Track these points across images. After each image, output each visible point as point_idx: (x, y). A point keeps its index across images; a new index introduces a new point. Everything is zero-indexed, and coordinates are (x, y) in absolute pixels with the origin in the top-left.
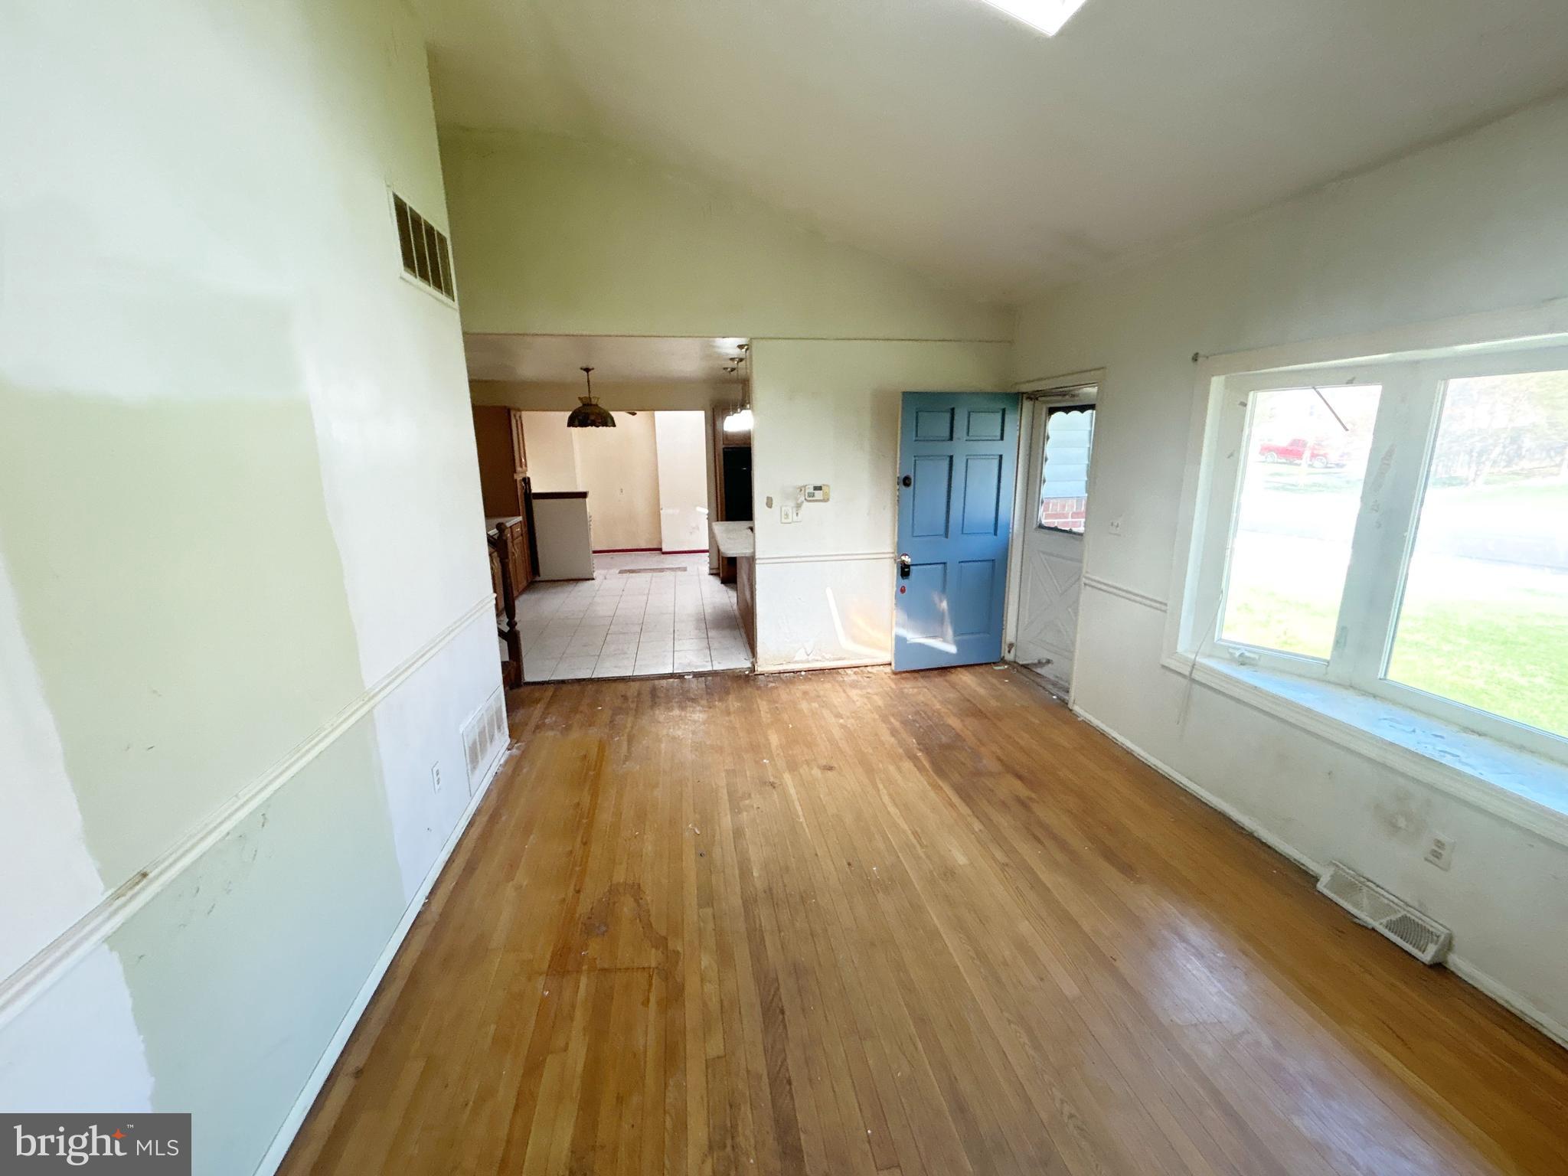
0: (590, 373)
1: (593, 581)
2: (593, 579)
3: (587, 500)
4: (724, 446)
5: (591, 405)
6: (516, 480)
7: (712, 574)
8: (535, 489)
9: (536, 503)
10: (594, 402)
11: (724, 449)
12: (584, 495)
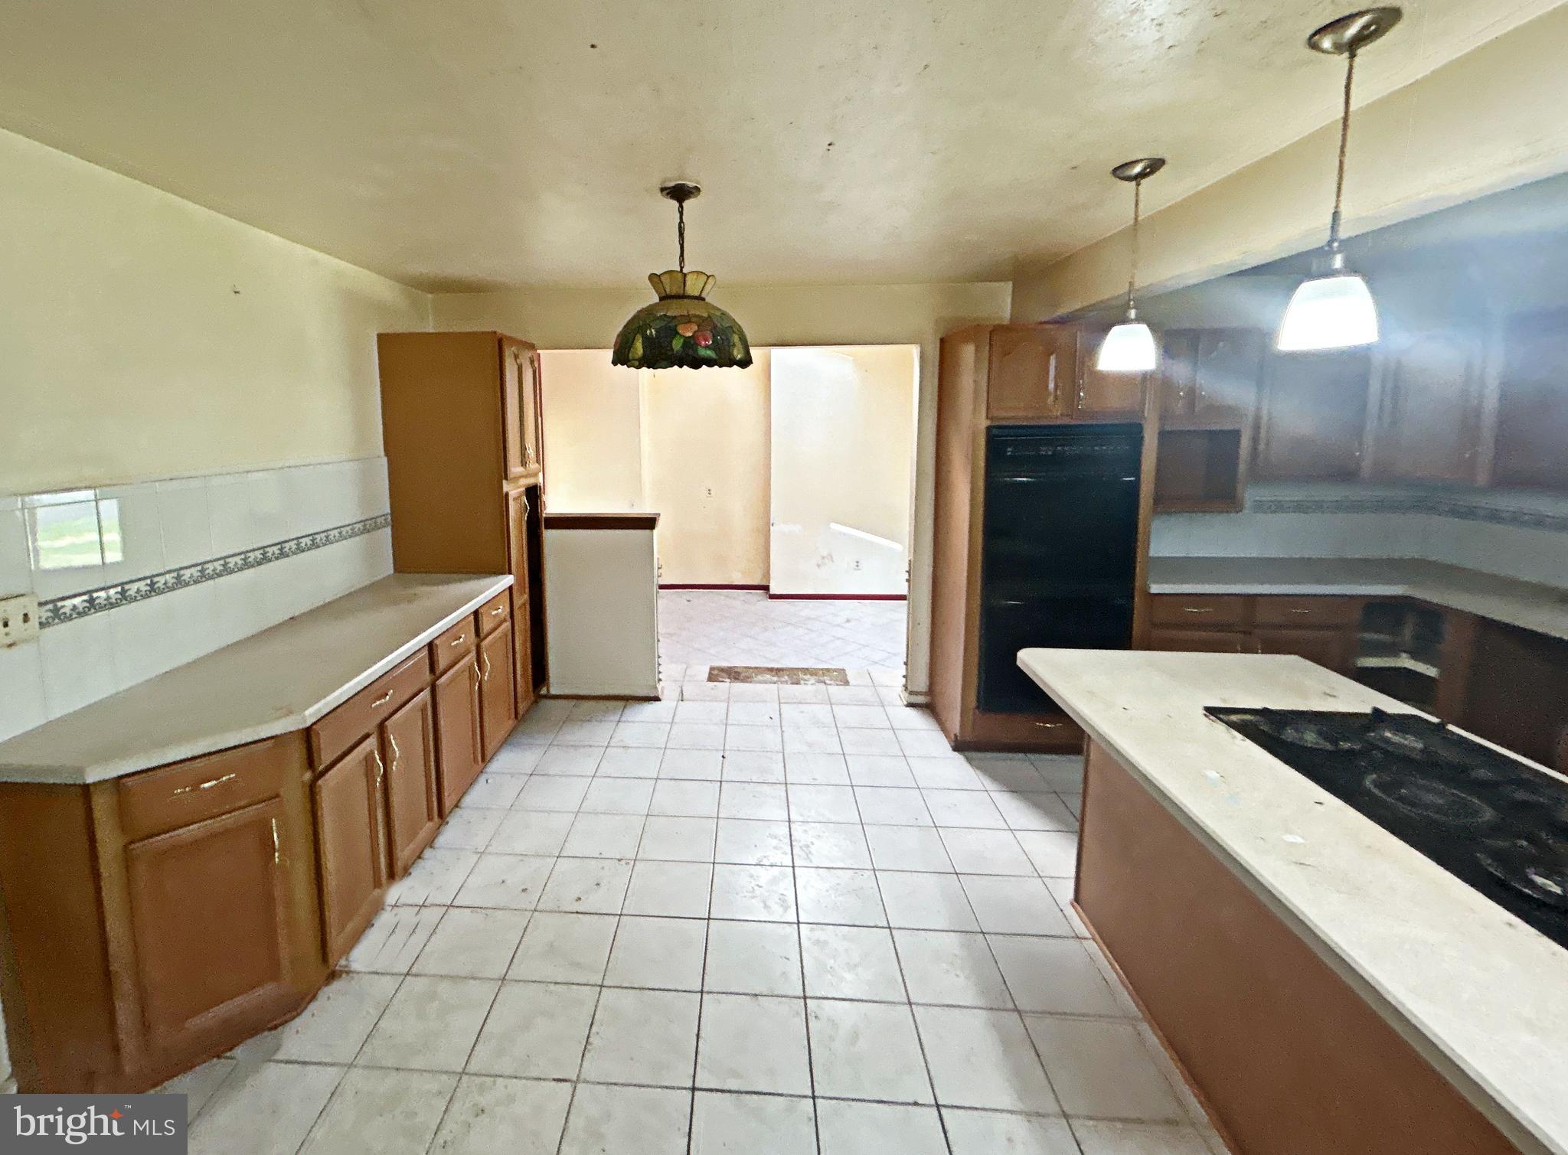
0: (686, 204)
1: (656, 705)
2: (657, 699)
3: (655, 532)
4: (989, 423)
5: (684, 297)
6: (507, 494)
7: (911, 705)
8: (554, 504)
9: (549, 536)
10: (693, 287)
11: (989, 429)
12: (648, 523)
